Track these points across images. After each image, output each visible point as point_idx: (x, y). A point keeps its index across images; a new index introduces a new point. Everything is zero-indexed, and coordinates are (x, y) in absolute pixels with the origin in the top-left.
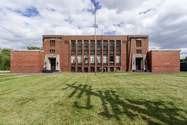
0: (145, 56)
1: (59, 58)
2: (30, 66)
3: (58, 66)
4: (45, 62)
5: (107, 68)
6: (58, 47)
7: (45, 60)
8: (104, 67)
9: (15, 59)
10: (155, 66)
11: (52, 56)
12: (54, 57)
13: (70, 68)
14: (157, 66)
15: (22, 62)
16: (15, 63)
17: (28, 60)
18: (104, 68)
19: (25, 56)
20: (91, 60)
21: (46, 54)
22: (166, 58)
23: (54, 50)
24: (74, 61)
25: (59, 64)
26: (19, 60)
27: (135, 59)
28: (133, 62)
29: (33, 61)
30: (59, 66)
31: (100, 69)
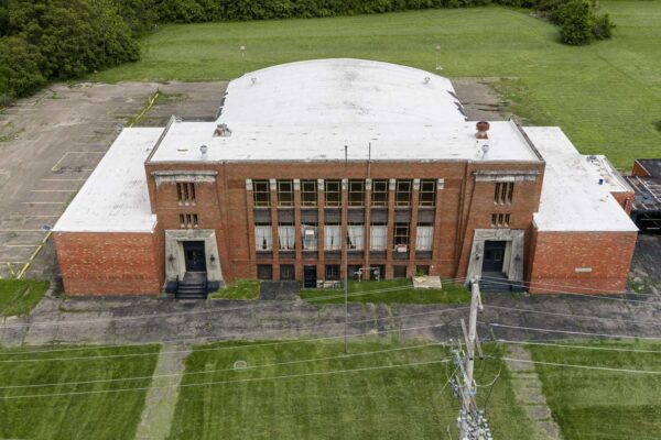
0: (522, 235)
1: (215, 242)
2: (128, 277)
3: (213, 267)
4: (168, 255)
5: (382, 268)
6: (208, 205)
7: (168, 248)
8: (372, 266)
9: (73, 257)
10: (544, 277)
11: (189, 234)
12: (199, 238)
13: (256, 267)
14: (550, 277)
15: (98, 264)
16: (75, 268)
17: (119, 260)
18: (372, 271)
19: (106, 248)
20: (328, 241)
21: (168, 228)
22: (584, 252)
23: (195, 216)
24: (265, 242)
25: (217, 263)
26: (86, 259)
27: (482, 247)
28: (473, 257)
29: (135, 262)
30: (219, 267)
31: (360, 273)
